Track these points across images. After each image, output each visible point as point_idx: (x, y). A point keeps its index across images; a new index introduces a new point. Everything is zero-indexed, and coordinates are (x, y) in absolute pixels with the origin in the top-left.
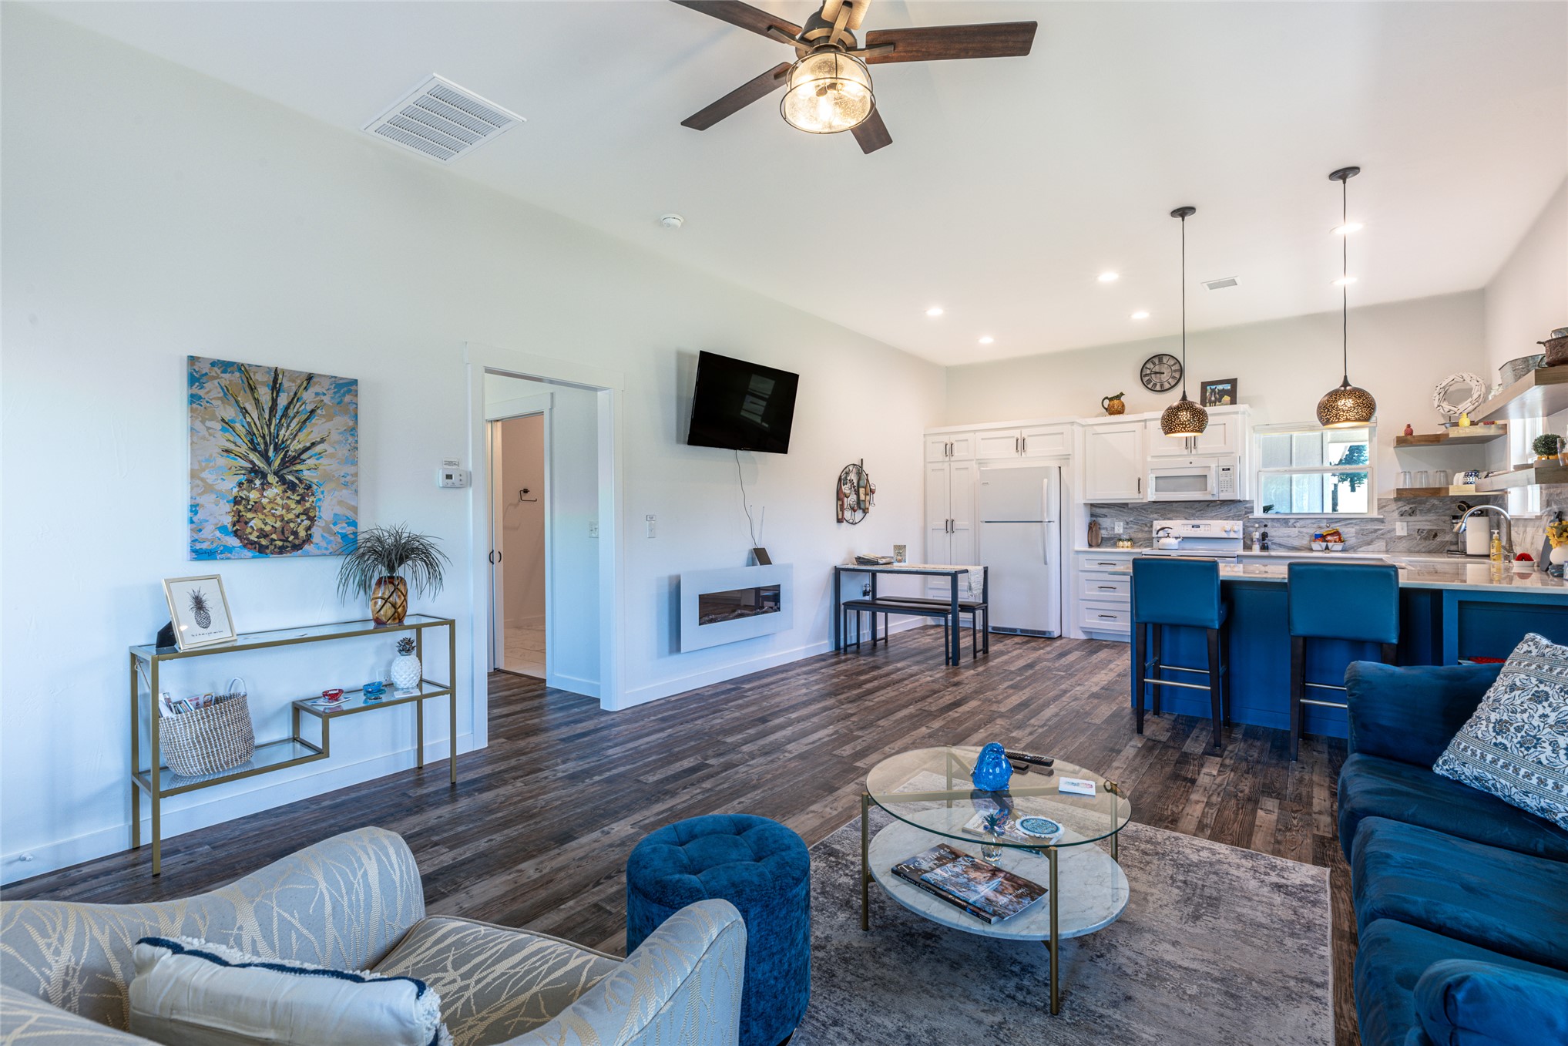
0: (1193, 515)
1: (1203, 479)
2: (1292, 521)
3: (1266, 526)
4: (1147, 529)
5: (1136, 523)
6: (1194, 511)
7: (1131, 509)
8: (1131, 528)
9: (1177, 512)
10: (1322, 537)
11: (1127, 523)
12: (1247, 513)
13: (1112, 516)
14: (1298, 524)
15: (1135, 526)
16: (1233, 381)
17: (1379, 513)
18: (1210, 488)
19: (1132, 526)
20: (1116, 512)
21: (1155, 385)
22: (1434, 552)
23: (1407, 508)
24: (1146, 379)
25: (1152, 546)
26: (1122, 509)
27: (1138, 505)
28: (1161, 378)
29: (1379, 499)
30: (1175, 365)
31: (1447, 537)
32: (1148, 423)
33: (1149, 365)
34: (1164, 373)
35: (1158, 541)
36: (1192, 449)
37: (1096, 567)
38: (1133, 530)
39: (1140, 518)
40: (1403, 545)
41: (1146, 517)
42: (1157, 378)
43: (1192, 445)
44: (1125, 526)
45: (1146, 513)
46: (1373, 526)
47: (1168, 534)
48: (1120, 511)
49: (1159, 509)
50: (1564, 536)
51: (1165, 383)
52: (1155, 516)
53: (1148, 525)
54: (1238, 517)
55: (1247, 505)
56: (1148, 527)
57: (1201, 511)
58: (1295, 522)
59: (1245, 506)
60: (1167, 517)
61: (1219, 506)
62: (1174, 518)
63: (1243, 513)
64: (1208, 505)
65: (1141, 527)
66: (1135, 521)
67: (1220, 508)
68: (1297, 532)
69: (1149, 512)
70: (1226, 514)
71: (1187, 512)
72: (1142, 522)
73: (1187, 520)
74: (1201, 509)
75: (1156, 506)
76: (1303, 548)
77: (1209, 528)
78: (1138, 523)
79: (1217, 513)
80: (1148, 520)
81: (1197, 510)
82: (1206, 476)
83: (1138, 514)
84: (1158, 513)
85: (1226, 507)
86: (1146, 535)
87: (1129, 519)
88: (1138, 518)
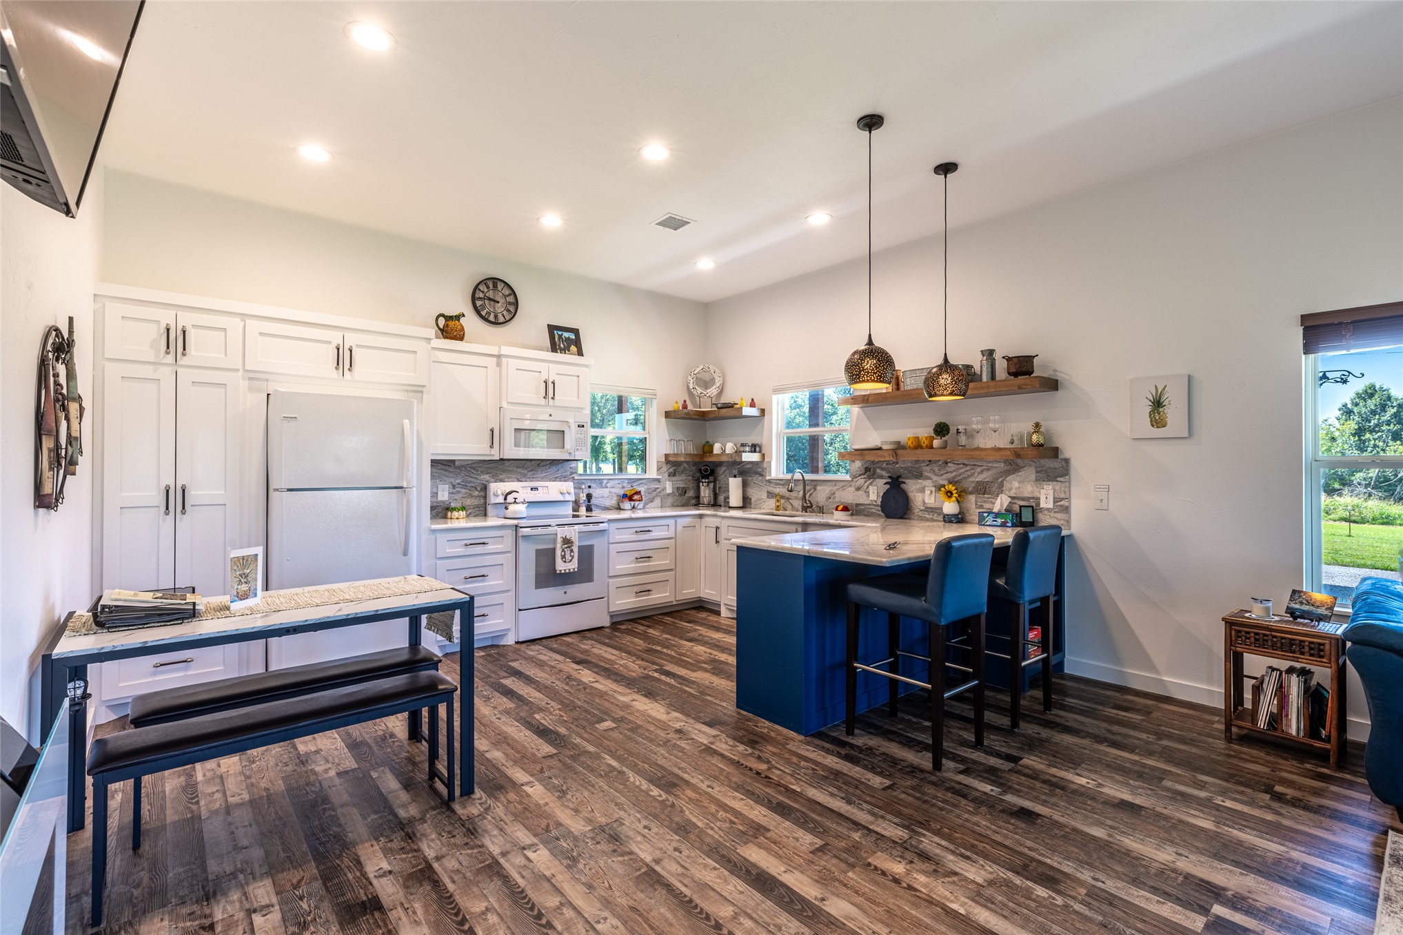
0: (525, 475)
1: (560, 435)
2: (605, 482)
3: (590, 487)
4: (476, 493)
5: (465, 487)
6: (526, 472)
7: (459, 468)
8: (459, 492)
9: (509, 471)
10: (631, 499)
11: (454, 487)
12: (571, 474)
14: (609, 485)
15: (463, 490)
16: (576, 331)
17: (658, 474)
18: (568, 445)
19: (459, 489)
20: (440, 471)
21: (489, 313)
22: (685, 505)
23: (671, 470)
24: (479, 303)
25: (486, 515)
26: (447, 468)
27: (467, 463)
28: (494, 307)
29: (658, 462)
30: (509, 295)
31: (691, 493)
32: (504, 360)
33: (482, 287)
34: (498, 302)
35: (506, 508)
36: (550, 399)
37: (461, 550)
38: (461, 495)
39: (473, 480)
40: (670, 501)
41: (476, 478)
42: (490, 305)
43: (551, 395)
44: (451, 490)
45: (478, 475)
46: (654, 486)
47: (515, 499)
48: (445, 470)
49: (490, 468)
50: (949, 494)
51: (500, 315)
52: (486, 477)
53: (479, 489)
54: (564, 478)
55: (572, 466)
56: (479, 491)
57: (533, 471)
58: (607, 483)
59: (570, 466)
60: (499, 479)
61: (549, 466)
62: (506, 479)
63: (569, 474)
64: (539, 465)
65: (471, 491)
66: (463, 483)
67: (550, 468)
68: (608, 492)
69: (480, 473)
70: (554, 475)
71: (519, 472)
72: (471, 485)
73: (520, 481)
74: (533, 469)
75: (488, 464)
76: (612, 508)
77: (547, 491)
78: (467, 486)
79: (546, 474)
80: (479, 481)
81: (529, 469)
82: (564, 431)
83: (467, 474)
84: (490, 473)
85: (554, 468)
86: (477, 500)
87: (457, 481)
88: (470, 479)
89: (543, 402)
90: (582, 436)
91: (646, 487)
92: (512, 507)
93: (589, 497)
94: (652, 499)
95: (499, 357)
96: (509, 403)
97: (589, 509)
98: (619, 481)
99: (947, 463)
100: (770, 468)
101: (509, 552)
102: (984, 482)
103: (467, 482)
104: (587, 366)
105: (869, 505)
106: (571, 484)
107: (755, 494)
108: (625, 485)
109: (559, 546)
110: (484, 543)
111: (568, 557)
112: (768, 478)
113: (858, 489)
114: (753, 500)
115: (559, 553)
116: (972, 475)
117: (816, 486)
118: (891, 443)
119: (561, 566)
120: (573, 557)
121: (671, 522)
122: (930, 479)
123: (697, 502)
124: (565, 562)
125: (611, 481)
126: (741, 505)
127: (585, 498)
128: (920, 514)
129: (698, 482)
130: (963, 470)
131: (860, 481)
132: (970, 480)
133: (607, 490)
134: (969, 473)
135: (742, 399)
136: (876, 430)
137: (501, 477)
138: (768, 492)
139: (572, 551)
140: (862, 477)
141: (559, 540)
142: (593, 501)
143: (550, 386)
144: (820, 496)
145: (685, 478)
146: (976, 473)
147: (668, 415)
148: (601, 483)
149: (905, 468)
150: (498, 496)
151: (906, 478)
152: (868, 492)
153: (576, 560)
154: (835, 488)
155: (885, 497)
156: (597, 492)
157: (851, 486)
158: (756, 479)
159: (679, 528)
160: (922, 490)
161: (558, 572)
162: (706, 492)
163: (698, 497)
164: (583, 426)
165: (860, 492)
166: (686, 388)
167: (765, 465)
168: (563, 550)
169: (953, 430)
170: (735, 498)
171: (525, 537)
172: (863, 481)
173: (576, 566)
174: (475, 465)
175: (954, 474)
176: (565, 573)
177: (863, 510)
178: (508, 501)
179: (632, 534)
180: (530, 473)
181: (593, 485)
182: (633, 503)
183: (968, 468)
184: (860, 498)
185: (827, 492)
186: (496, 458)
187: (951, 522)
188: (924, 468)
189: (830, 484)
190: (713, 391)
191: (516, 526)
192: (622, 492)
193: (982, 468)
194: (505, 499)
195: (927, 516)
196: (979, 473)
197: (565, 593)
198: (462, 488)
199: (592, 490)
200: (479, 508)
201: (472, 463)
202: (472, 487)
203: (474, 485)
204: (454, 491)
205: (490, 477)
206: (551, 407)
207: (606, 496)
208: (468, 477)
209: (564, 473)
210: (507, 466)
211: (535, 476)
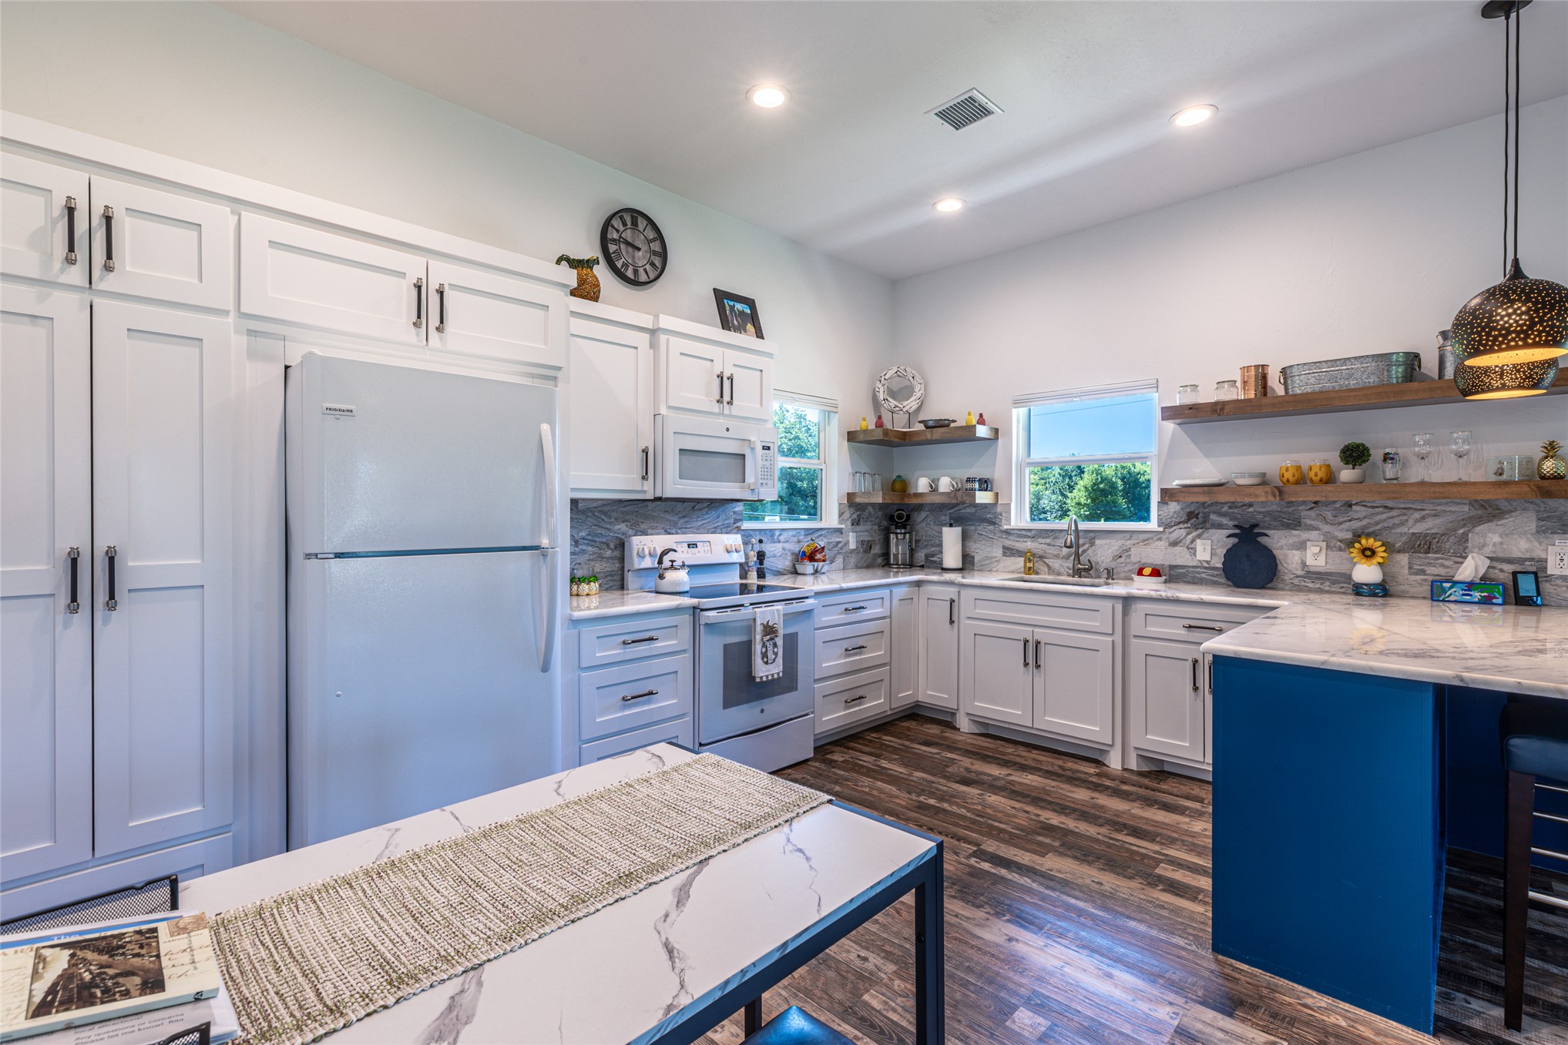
0: (675, 524)
1: (739, 460)
2: (777, 533)
3: (761, 541)
4: (609, 553)
5: (592, 543)
6: (676, 519)
8: (583, 552)
9: (654, 518)
10: (811, 558)
11: (576, 543)
12: (736, 521)
14: (782, 538)
15: (590, 548)
16: (750, 303)
17: (840, 522)
18: (750, 478)
19: (584, 547)
21: (626, 265)
22: (870, 566)
23: (855, 516)
24: (612, 248)
25: (622, 587)
27: (595, 505)
28: (633, 257)
29: (840, 504)
30: (654, 240)
31: (877, 549)
32: (663, 338)
33: (616, 223)
34: (639, 249)
35: (661, 577)
36: (725, 403)
37: (616, 652)
38: (586, 557)
39: (603, 532)
40: (853, 560)
41: (608, 529)
42: (627, 252)
43: (726, 397)
45: (610, 523)
46: (835, 539)
47: (672, 561)
49: (627, 513)
50: (1368, 553)
51: (641, 270)
52: (622, 527)
53: (612, 546)
54: (727, 529)
55: (737, 509)
56: (612, 549)
57: (685, 516)
58: (780, 535)
59: (734, 510)
60: (640, 529)
61: (706, 510)
62: (649, 531)
63: (732, 521)
64: (694, 507)
65: (600, 549)
66: (589, 537)
67: (707, 513)
68: (781, 549)
69: (613, 520)
70: (713, 524)
71: (668, 520)
72: (601, 540)
73: (669, 534)
74: (685, 514)
75: (625, 507)
76: (786, 572)
77: (709, 548)
78: (595, 541)
79: (703, 522)
80: (611, 534)
81: (680, 515)
82: (744, 455)
83: (595, 522)
84: (627, 521)
85: (714, 512)
86: (608, 565)
87: (580, 534)
88: (600, 531)
89: (716, 408)
90: (767, 464)
91: (825, 540)
92: (670, 575)
93: (761, 556)
94: (834, 558)
95: (653, 332)
96: (670, 407)
97: (761, 575)
98: (794, 533)
99: (1350, 506)
100: (1009, 512)
101: (684, 651)
102: (1426, 535)
103: (595, 535)
104: (770, 355)
105: (1196, 567)
106: (738, 537)
107: (980, 550)
108: (801, 538)
109: (758, 637)
110: (651, 639)
111: (771, 656)
112: (1005, 527)
113: (1174, 544)
114: (977, 558)
115: (758, 648)
116: (1402, 524)
117: (1094, 538)
118: (1251, 476)
119: (763, 671)
120: (776, 654)
121: (885, 592)
122: (1316, 529)
123: (885, 562)
124: (767, 663)
125: (784, 533)
126: (960, 566)
127: (755, 559)
128: (1296, 581)
129: (886, 534)
130: (1384, 516)
131: (1179, 532)
132: (1399, 530)
133: (779, 546)
134: (1397, 521)
135: (969, 414)
136: (1207, 454)
137: (645, 527)
138: (1004, 547)
139: (775, 645)
140: (1181, 526)
141: (759, 629)
142: (767, 563)
143: (727, 385)
144: (1103, 553)
145: (870, 527)
146: (1411, 522)
147: (851, 436)
148: (772, 536)
149: (1265, 514)
150: (643, 557)
151: (1269, 528)
152: (1194, 549)
153: (780, 660)
154: (1129, 543)
155: (1230, 555)
156: (769, 548)
157: (1160, 539)
158: (984, 529)
159: (895, 602)
160: (1302, 546)
161: (758, 680)
162: (898, 548)
163: (886, 555)
164: (769, 448)
165: (1178, 549)
166: (870, 399)
167: (999, 509)
168: (764, 645)
169: (1376, 455)
170: (951, 556)
171: (710, 627)
172: (1183, 532)
173: (781, 668)
174: (607, 508)
175: (1365, 522)
176: (768, 682)
177: (1184, 575)
178: (663, 566)
179: (841, 614)
180: (682, 521)
181: (764, 539)
182: (816, 564)
183: (1394, 513)
184: (1180, 557)
185: (1116, 548)
186: (650, 496)
187: (1375, 595)
188: (1304, 513)
189: (1122, 535)
190: (911, 404)
191: (694, 608)
192: (796, 548)
193: (1423, 513)
194: (660, 562)
195: (1311, 585)
196: (1416, 521)
197: (762, 711)
198: (587, 545)
199: (763, 545)
200: (611, 578)
201: (603, 505)
202: (603, 543)
203: (604, 540)
204: (577, 549)
205: (627, 526)
206: (727, 416)
207: (779, 555)
208: (597, 528)
209: (726, 520)
210: (651, 510)
211: (689, 526)
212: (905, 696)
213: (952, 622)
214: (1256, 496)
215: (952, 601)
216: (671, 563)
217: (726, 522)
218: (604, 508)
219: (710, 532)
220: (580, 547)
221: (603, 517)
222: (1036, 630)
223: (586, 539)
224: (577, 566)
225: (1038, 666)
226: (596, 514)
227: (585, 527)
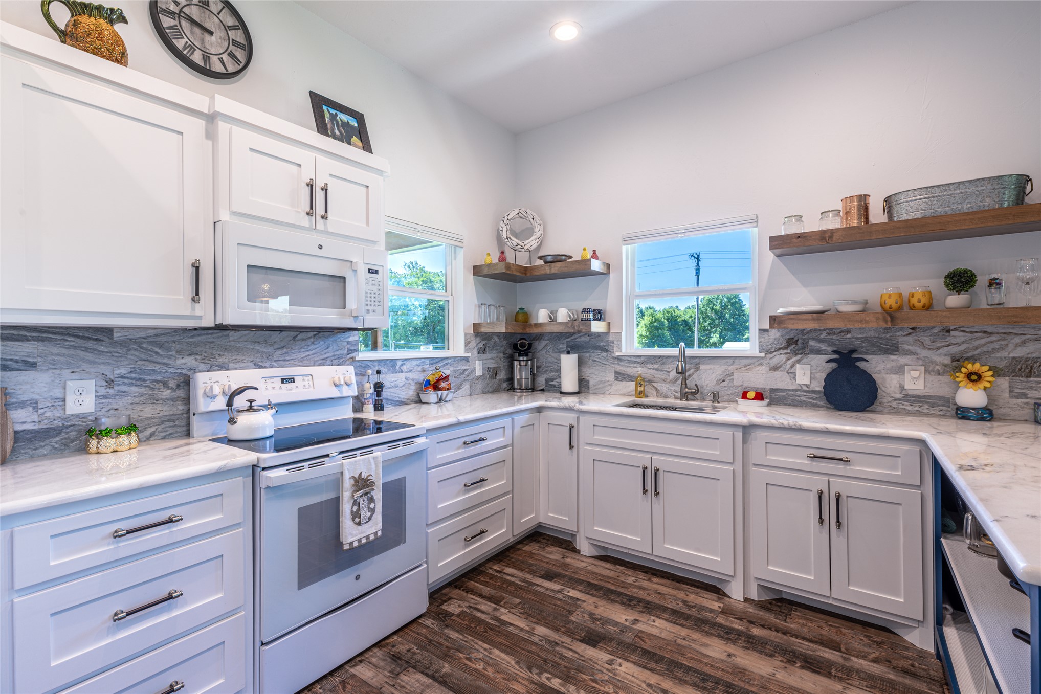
0: (269, 357)
2: (399, 363)
3: (379, 372)
4: (167, 393)
5: (138, 381)
6: (271, 350)
7: (123, 344)
9: (238, 350)
10: (436, 387)
11: (110, 383)
12: (350, 351)
13: (53, 366)
14: (404, 368)
15: (134, 389)
16: (359, 117)
17: (466, 351)
18: (352, 303)
19: (123, 388)
20: (72, 352)
21: (192, 48)
22: (496, 391)
23: (481, 345)
24: (166, 22)
25: (188, 434)
26: (90, 344)
27: (143, 334)
28: (203, 41)
29: (466, 334)
30: (233, 27)
31: (502, 375)
32: (223, 127)
34: (211, 33)
35: (232, 421)
36: (318, 218)
38: (129, 400)
39: (157, 367)
40: (479, 386)
41: (166, 364)
42: (192, 32)
43: (320, 209)
44: (103, 391)
45: (169, 357)
46: (462, 367)
47: (251, 401)
48: (86, 349)
49: (196, 344)
50: (974, 377)
51: (215, 59)
52: (190, 361)
53: (172, 384)
54: (338, 360)
55: (351, 339)
56: (172, 388)
57: (283, 347)
58: (402, 365)
59: (347, 340)
60: (217, 363)
61: (312, 340)
62: (231, 365)
63: (346, 352)
64: (295, 337)
65: (152, 389)
66: (133, 375)
67: (313, 343)
68: (404, 379)
69: (174, 353)
70: (322, 355)
71: (258, 351)
72: (154, 378)
73: (261, 367)
74: (283, 344)
75: (193, 337)
76: (409, 402)
77: (311, 382)
78: (144, 380)
79: (308, 353)
80: (171, 370)
81: (276, 346)
82: (344, 278)
83: (143, 356)
84: (197, 354)
85: (322, 343)
86: (166, 408)
87: (117, 372)
88: (151, 367)
89: (306, 221)
90: (375, 289)
91: (452, 368)
92: (244, 420)
93: (379, 387)
94: (461, 385)
95: (211, 118)
96: (234, 213)
97: (379, 407)
98: (418, 362)
99: (948, 331)
100: (620, 340)
101: (238, 525)
102: (1027, 359)
103: (144, 372)
104: (380, 172)
105: (796, 390)
106: (351, 369)
107: (594, 375)
108: (426, 367)
109: (346, 495)
110: (170, 521)
111: (365, 513)
112: (617, 354)
113: (775, 369)
114: (591, 383)
115: (346, 508)
116: (1002, 348)
117: (699, 364)
118: (855, 302)
119: (353, 535)
120: (373, 511)
121: (507, 421)
122: (914, 354)
123: (511, 386)
124: (359, 524)
125: (407, 363)
126: (577, 390)
127: (372, 391)
128: (894, 404)
129: (511, 360)
130: (983, 341)
131: (779, 358)
132: (998, 355)
133: (402, 376)
134: (996, 345)
135: (584, 249)
136: (805, 285)
137: (221, 360)
138: (616, 373)
139: (371, 500)
140: (781, 351)
141: (348, 484)
142: (385, 394)
143: (319, 196)
144: (707, 378)
145: (495, 355)
146: (1011, 346)
147: (477, 271)
148: (394, 366)
149: (863, 340)
150: (215, 397)
151: (867, 354)
152: (795, 374)
153: (378, 517)
154: (731, 368)
155: (831, 380)
156: (388, 379)
157: (761, 364)
158: (596, 355)
159: (517, 429)
160: (900, 370)
161: (346, 547)
162: (521, 373)
163: (511, 380)
164: (376, 272)
165: (778, 374)
166: (494, 236)
167: (611, 338)
168: (355, 503)
169: (982, 281)
170: (569, 382)
171: (277, 490)
172: (784, 358)
173: (380, 526)
174: (164, 339)
175: (963, 347)
176: (361, 546)
177: (785, 398)
178: (235, 407)
179: (459, 448)
180: (279, 352)
181: (383, 369)
182: (440, 393)
183: (993, 338)
184: (780, 381)
185: (720, 372)
186: (208, 322)
187: (983, 419)
188: (901, 339)
189: (726, 361)
190: (532, 243)
191: (254, 467)
192: (421, 377)
193: (1024, 338)
194: (230, 403)
195: (909, 408)
196: (1017, 346)
197: (358, 578)
198: (130, 384)
199: (381, 376)
200: (172, 424)
201: (157, 335)
202: (157, 381)
203: (159, 378)
204: (111, 391)
205: (196, 360)
206: (320, 232)
207: (401, 384)
208: (147, 363)
209: (337, 351)
210: (234, 341)
211: (288, 358)
212: (527, 521)
213: (571, 447)
214: (867, 322)
215: (572, 427)
216: (248, 404)
217: (337, 353)
218: (158, 339)
219: (317, 363)
220: (116, 388)
221: (157, 350)
222: (655, 457)
223: (128, 378)
224: (112, 412)
225: (657, 494)
226: (144, 346)
227: (126, 363)
